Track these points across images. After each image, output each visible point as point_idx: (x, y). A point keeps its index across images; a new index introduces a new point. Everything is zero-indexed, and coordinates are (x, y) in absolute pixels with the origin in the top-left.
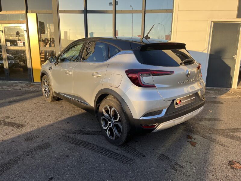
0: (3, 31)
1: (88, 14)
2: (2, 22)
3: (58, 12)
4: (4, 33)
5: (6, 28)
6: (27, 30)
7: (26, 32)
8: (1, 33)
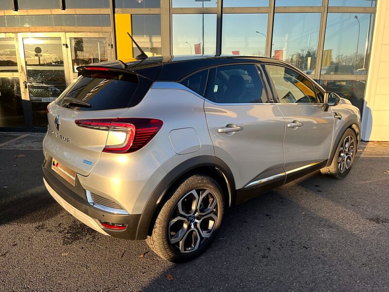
1: (223, 15)
4: (69, 48)
5: (73, 41)
6: (113, 43)
7: (112, 48)
8: (64, 48)
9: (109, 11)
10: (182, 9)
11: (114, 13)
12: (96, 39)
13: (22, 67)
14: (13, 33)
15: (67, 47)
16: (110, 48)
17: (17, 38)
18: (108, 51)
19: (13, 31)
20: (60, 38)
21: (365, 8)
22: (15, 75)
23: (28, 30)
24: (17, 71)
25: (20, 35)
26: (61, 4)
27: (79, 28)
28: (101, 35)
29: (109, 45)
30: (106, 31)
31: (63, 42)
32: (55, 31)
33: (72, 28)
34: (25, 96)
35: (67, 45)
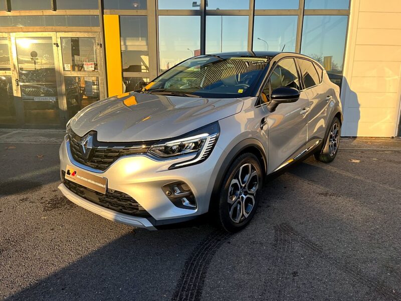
0: (59, 45)
1: (207, 16)
2: (58, 28)
3: (157, 13)
4: (60, 48)
5: (64, 40)
6: (102, 42)
7: (101, 47)
8: (55, 47)
9: (97, 12)
10: (167, 10)
11: (103, 13)
12: (86, 39)
13: (14, 65)
14: (5, 33)
15: (58, 46)
16: (99, 47)
17: (10, 38)
18: (98, 51)
19: (7, 31)
20: (51, 37)
21: (339, 10)
22: (8, 73)
23: (21, 30)
24: (9, 69)
25: (13, 35)
26: (52, 5)
27: (70, 28)
28: (90, 35)
29: (98, 44)
30: (96, 31)
31: (54, 41)
32: (46, 30)
33: (62, 28)
34: (17, 93)
35: (57, 44)
